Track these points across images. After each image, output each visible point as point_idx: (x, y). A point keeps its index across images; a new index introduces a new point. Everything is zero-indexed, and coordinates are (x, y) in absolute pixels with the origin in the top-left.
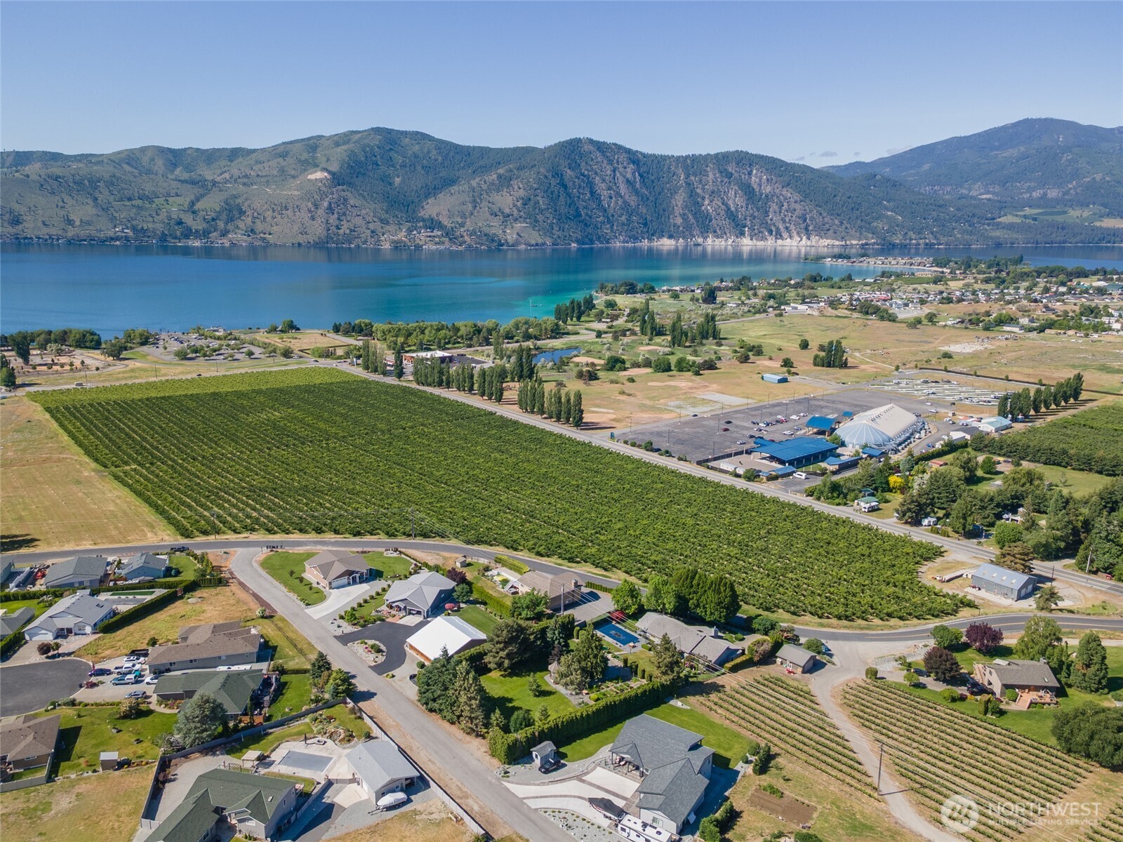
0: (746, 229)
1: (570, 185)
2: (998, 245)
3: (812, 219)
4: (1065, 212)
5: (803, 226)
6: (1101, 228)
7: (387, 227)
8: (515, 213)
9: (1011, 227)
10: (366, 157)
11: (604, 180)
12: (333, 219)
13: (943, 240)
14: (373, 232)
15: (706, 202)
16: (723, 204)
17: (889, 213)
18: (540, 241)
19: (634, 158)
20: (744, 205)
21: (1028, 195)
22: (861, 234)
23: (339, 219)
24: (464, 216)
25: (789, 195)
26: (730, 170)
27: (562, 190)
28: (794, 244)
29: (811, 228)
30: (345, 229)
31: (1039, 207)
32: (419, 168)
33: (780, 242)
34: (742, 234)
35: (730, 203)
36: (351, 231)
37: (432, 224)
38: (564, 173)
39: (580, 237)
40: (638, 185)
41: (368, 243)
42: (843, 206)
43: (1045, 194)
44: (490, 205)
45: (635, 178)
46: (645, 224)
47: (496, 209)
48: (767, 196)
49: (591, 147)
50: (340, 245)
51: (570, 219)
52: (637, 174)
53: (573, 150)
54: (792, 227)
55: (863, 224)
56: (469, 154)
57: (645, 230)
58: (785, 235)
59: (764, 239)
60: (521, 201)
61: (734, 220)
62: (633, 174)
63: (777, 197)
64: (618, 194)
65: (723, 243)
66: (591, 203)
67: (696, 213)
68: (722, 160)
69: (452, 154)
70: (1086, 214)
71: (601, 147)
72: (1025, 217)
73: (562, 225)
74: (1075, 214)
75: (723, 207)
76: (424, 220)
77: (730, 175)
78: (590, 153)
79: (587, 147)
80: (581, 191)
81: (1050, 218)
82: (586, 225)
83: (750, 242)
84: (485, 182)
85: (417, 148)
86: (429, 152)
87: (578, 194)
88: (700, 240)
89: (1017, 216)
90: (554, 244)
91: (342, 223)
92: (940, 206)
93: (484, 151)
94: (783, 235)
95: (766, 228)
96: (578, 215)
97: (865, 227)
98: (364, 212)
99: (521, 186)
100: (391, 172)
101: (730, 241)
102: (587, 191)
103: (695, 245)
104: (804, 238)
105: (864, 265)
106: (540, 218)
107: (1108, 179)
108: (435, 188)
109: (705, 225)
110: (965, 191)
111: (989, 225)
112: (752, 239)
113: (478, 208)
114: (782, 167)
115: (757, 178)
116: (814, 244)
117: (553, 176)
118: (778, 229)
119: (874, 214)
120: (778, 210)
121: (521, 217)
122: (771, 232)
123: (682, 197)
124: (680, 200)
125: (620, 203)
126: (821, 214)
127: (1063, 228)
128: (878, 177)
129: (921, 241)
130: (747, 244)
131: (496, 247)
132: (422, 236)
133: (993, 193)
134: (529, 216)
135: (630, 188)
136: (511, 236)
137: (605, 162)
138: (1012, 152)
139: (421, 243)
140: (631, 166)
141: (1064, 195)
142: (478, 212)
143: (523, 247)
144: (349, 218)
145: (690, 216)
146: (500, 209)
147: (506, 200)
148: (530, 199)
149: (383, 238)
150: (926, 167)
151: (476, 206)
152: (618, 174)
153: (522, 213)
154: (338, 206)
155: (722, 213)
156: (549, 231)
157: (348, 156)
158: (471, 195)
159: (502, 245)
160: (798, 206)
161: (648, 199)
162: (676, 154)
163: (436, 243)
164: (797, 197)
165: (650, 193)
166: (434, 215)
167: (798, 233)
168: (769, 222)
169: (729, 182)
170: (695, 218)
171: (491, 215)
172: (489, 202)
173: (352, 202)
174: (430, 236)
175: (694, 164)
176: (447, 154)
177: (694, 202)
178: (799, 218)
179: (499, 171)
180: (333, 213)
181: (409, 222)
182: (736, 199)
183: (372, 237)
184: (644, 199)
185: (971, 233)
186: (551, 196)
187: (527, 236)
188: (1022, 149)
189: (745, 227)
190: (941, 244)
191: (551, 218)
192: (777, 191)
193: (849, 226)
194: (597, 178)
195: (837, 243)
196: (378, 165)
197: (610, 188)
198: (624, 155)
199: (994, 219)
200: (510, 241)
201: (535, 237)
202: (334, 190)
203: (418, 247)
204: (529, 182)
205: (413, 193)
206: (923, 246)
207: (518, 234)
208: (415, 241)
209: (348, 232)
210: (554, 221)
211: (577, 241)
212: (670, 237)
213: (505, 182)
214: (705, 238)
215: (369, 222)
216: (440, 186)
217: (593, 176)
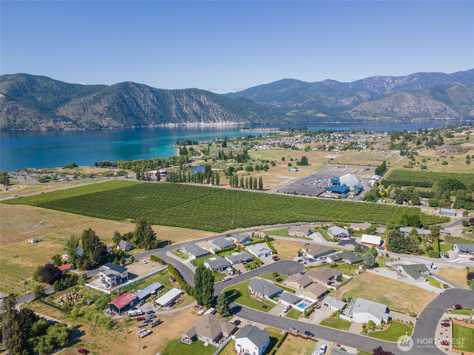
0: (202, 119)
1: (127, 101)
2: (289, 123)
3: (226, 114)
4: (306, 112)
5: (223, 117)
6: (318, 117)
7: (42, 121)
8: (105, 113)
9: (291, 117)
10: (20, 87)
11: (141, 100)
12: (11, 117)
13: (272, 121)
14: (34, 123)
15: (185, 108)
16: (191, 109)
17: (251, 112)
18: (118, 125)
19: (152, 90)
20: (200, 110)
21: (292, 105)
22: (244, 120)
23: (14, 117)
24: (80, 115)
25: (216, 105)
26: (192, 96)
27: (124, 103)
28: (220, 124)
29: (226, 118)
30: (18, 121)
31: (297, 110)
32: (50, 93)
33: (215, 124)
34: (200, 121)
35: (194, 108)
36: (22, 122)
37: (65, 119)
38: (124, 96)
39: (135, 123)
40: (156, 101)
41: (33, 128)
42: (236, 109)
43: (297, 105)
44: (92, 110)
45: (154, 98)
46: (161, 118)
47: (95, 112)
48: (208, 106)
49: (133, 86)
50: (17, 129)
51: (130, 116)
52: (155, 97)
53: (126, 87)
54: (219, 118)
55: (244, 116)
56: (73, 87)
57: (162, 120)
58: (217, 121)
59: (209, 122)
60: (107, 108)
61: (196, 115)
62: (153, 97)
63: (212, 106)
64: (148, 105)
65: (194, 124)
66: (137, 109)
67: (181, 113)
68: (188, 91)
69: (65, 87)
70: (312, 112)
71: (138, 85)
72: (294, 113)
73: (127, 118)
74: (309, 112)
75: (192, 110)
76: (60, 117)
77: (192, 98)
78: (134, 88)
79: (132, 86)
80: (132, 104)
81: (301, 113)
82: (137, 118)
83: (204, 124)
84: (87, 100)
85: (45, 84)
86: (52, 86)
87: (131, 105)
88: (184, 124)
89: (291, 113)
90: (124, 127)
91: (16, 119)
92: (267, 109)
93: (81, 86)
94: (216, 121)
95: (209, 119)
96: (133, 114)
97: (245, 118)
98: (28, 113)
99: (106, 102)
100: (35, 95)
101: (196, 124)
102: (135, 104)
103: (183, 125)
104: (224, 122)
105: (255, 131)
106: (116, 115)
107: (315, 100)
108: (60, 103)
109: (186, 118)
110: (271, 104)
111: (284, 116)
112: (204, 123)
113: (86, 111)
114: (211, 94)
115: (203, 99)
116: (228, 124)
117: (120, 98)
118: (214, 119)
119: (247, 112)
120: (213, 111)
121: (108, 115)
122: (211, 120)
123: (175, 106)
124: (174, 107)
125: (150, 109)
126: (229, 113)
127: (307, 117)
128: (244, 99)
129: (265, 122)
130: (203, 125)
131: (100, 128)
132: (62, 124)
133: (281, 105)
134: (111, 115)
135: (153, 103)
136: (105, 123)
137: (141, 92)
138: (284, 90)
139: (62, 128)
140: (152, 93)
141: (303, 105)
142: (87, 113)
143: (111, 128)
144: (20, 116)
145: (179, 114)
146: (97, 112)
147: (100, 108)
148: (111, 108)
149: (40, 126)
150: (255, 95)
151: (85, 111)
152: (147, 97)
153: (108, 114)
154: (13, 110)
155: (192, 113)
156: (122, 121)
157: (10, 87)
158: (82, 106)
159: (102, 127)
160: (220, 110)
161: (161, 107)
162: (169, 89)
163: (70, 127)
164: (219, 106)
165: (161, 104)
166: (65, 115)
167: (222, 120)
168: (210, 116)
169: (193, 101)
170: (181, 115)
171: (94, 114)
172: (91, 109)
173: (21, 109)
174: (66, 124)
175: (177, 93)
176: (62, 87)
177: (180, 108)
178: (221, 114)
179: (93, 95)
180: (10, 114)
181: (53, 118)
182: (196, 108)
183: (35, 125)
184: (159, 107)
185: (280, 119)
186: (120, 106)
187: (112, 123)
188: (286, 89)
189: (201, 118)
190: (271, 123)
191: (122, 115)
192: (211, 104)
193: (239, 117)
194: (138, 99)
195: (236, 123)
196: (27, 91)
197: (144, 103)
198: (148, 89)
199: (285, 114)
200: (105, 126)
201: (116, 124)
202: (9, 103)
203: (61, 130)
204: (109, 100)
205: (49, 104)
206: (265, 124)
207: (108, 122)
208: (59, 127)
209: (20, 123)
210: (123, 117)
211: (135, 125)
212: (172, 122)
213: (97, 100)
214: (186, 123)
215: (32, 118)
216: (63, 102)
217: (137, 98)
